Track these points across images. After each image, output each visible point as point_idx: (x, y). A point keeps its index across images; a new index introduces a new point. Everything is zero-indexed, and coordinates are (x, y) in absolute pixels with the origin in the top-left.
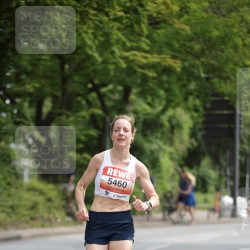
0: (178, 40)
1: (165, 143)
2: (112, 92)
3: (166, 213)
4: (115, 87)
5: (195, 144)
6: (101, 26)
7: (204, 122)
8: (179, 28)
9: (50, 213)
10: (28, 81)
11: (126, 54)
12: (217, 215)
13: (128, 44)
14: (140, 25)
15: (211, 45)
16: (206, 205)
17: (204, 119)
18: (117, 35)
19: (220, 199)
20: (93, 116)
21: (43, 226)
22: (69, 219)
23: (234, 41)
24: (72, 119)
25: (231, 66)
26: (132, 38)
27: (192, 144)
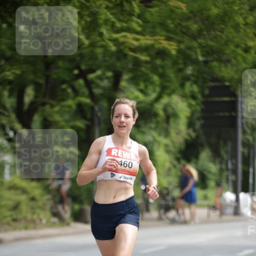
0: (173, 19)
1: (160, 135)
2: (100, 78)
3: (162, 211)
4: (104, 73)
5: (193, 135)
6: (88, 4)
7: (203, 111)
8: (174, 6)
9: (34, 213)
10: (8, 67)
11: (115, 36)
12: (218, 213)
13: (118, 25)
14: (131, 4)
15: (209, 24)
16: (206, 202)
17: (203, 107)
18: (105, 14)
19: (221, 195)
20: (80, 106)
21: (26, 228)
22: (55, 220)
23: (234, 20)
24: (57, 109)
25: (232, 47)
26: (122, 18)
27: (189, 135)
